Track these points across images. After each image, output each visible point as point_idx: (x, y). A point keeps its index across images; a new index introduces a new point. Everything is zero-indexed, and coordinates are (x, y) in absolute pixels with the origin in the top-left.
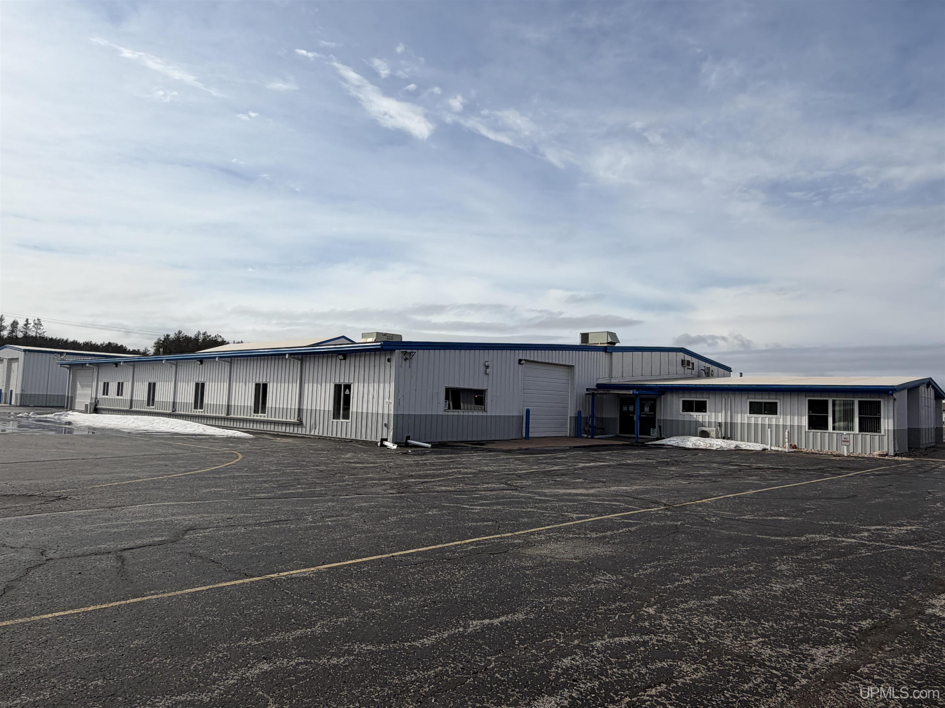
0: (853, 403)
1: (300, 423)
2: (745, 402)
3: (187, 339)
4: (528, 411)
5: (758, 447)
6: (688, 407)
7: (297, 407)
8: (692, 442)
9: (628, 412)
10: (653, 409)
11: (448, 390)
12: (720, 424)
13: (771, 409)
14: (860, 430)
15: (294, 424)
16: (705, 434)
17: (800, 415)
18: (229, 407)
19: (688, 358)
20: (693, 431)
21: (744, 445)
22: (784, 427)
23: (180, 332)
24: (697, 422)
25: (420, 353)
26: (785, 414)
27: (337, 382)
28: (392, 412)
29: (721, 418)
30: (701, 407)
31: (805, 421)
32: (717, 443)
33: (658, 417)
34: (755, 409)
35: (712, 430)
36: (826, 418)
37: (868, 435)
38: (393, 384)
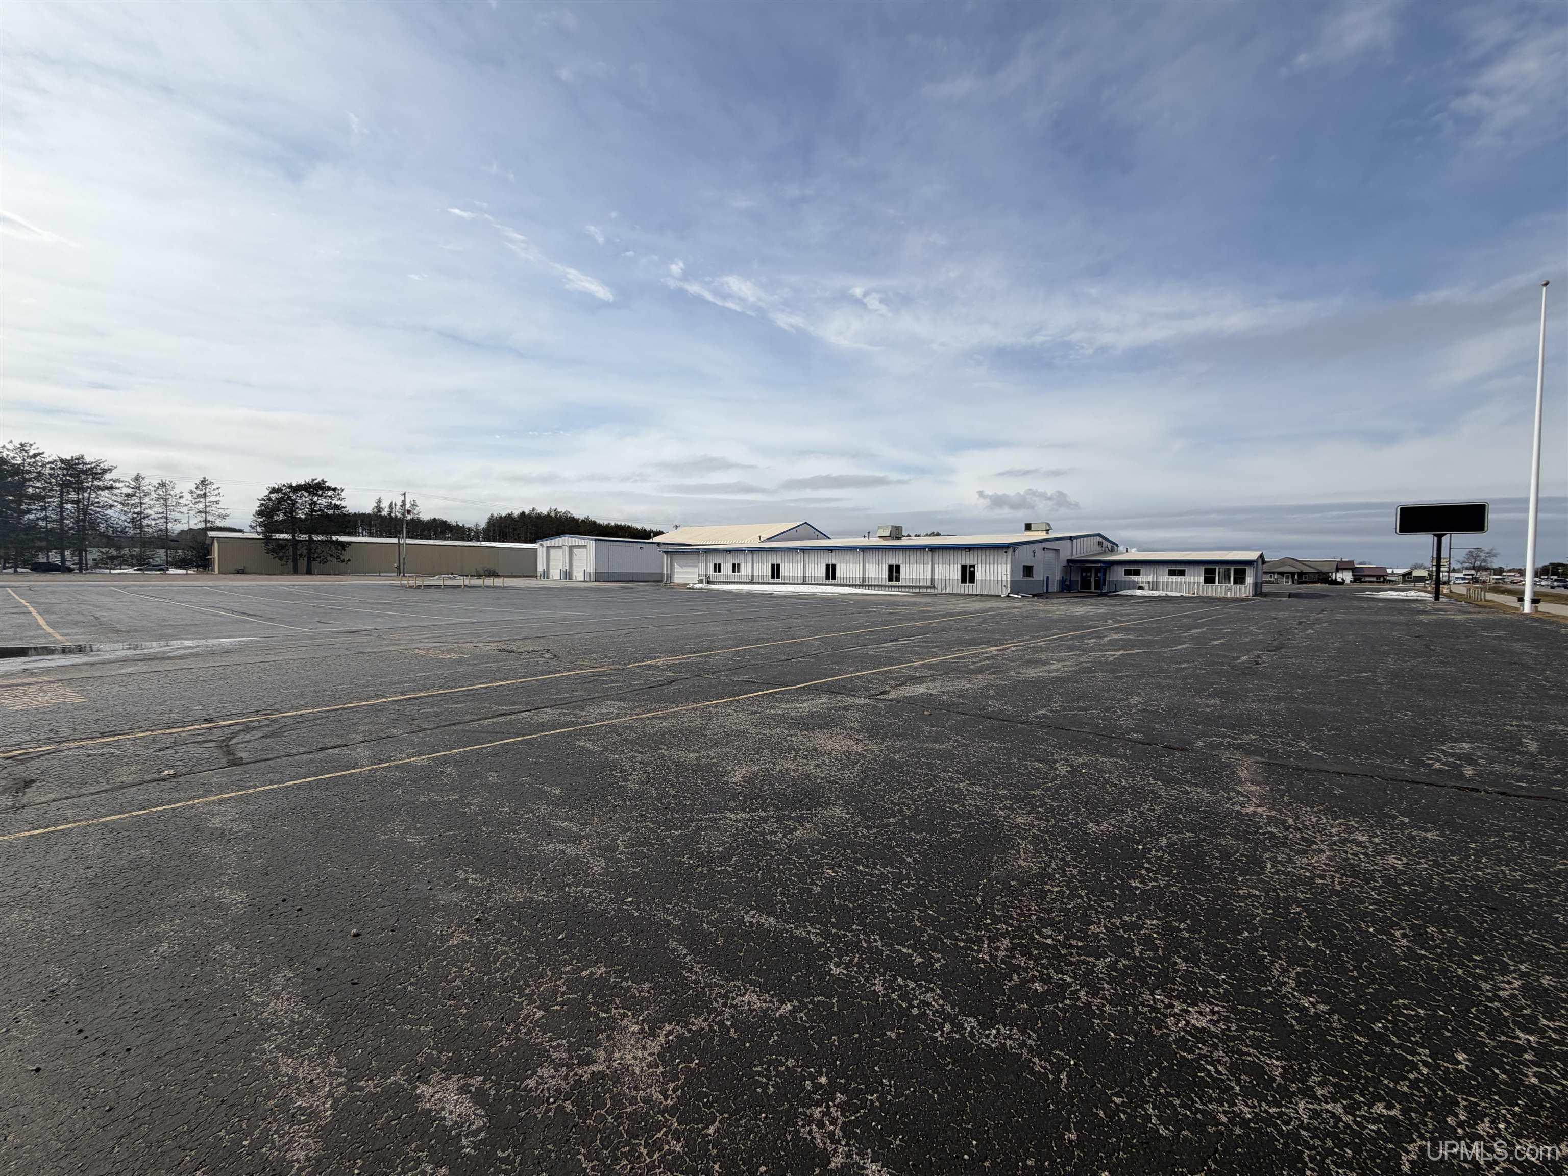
0: (1230, 569)
1: (934, 587)
2: (1166, 569)
4: (1048, 578)
5: (1178, 594)
6: (1128, 573)
7: (929, 577)
8: (1138, 592)
9: (1086, 576)
10: (1105, 574)
11: (1024, 566)
12: (1149, 583)
13: (1182, 573)
14: (1235, 583)
15: (927, 587)
16: (1141, 588)
17: (1199, 576)
19: (1101, 540)
20: (1131, 585)
21: (1170, 594)
22: (1194, 583)
24: (1134, 581)
25: (1020, 547)
26: (1190, 576)
27: (963, 563)
28: (1009, 579)
29: (1150, 579)
30: (1137, 573)
31: (1202, 579)
32: (1147, 593)
33: (1107, 579)
34: (1172, 573)
35: (1146, 586)
36: (1215, 578)
37: (1238, 586)
38: (1009, 565)
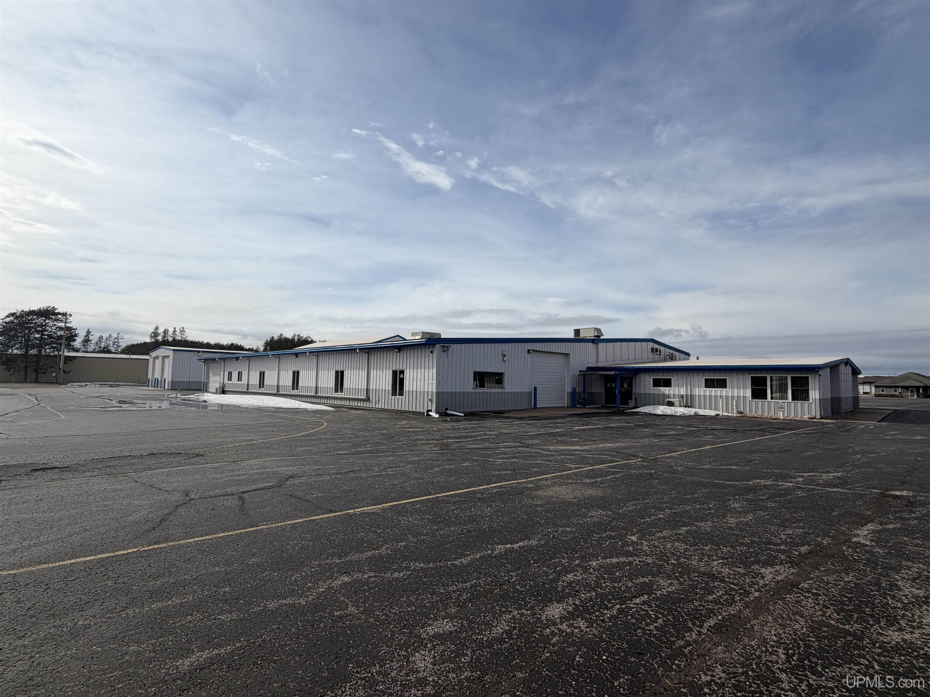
0: (786, 379)
1: (368, 399)
2: (701, 379)
3: (287, 340)
4: (535, 388)
5: (713, 413)
6: (657, 383)
7: (365, 388)
8: (661, 410)
9: (611, 388)
10: (630, 385)
11: (475, 373)
12: (682, 396)
13: (722, 384)
14: (793, 399)
15: (363, 400)
16: (671, 404)
17: (745, 388)
18: (317, 388)
19: (656, 346)
20: (661, 401)
21: (701, 412)
22: (733, 397)
23: (281, 335)
24: (664, 394)
25: (455, 346)
26: (732, 387)
27: (394, 368)
28: (434, 390)
29: (683, 391)
30: (667, 383)
31: (749, 393)
32: (680, 411)
33: (634, 391)
34: (709, 384)
35: (676, 401)
36: (766, 390)
37: (799, 403)
38: (435, 370)
